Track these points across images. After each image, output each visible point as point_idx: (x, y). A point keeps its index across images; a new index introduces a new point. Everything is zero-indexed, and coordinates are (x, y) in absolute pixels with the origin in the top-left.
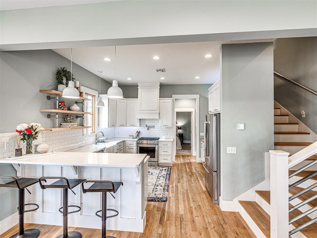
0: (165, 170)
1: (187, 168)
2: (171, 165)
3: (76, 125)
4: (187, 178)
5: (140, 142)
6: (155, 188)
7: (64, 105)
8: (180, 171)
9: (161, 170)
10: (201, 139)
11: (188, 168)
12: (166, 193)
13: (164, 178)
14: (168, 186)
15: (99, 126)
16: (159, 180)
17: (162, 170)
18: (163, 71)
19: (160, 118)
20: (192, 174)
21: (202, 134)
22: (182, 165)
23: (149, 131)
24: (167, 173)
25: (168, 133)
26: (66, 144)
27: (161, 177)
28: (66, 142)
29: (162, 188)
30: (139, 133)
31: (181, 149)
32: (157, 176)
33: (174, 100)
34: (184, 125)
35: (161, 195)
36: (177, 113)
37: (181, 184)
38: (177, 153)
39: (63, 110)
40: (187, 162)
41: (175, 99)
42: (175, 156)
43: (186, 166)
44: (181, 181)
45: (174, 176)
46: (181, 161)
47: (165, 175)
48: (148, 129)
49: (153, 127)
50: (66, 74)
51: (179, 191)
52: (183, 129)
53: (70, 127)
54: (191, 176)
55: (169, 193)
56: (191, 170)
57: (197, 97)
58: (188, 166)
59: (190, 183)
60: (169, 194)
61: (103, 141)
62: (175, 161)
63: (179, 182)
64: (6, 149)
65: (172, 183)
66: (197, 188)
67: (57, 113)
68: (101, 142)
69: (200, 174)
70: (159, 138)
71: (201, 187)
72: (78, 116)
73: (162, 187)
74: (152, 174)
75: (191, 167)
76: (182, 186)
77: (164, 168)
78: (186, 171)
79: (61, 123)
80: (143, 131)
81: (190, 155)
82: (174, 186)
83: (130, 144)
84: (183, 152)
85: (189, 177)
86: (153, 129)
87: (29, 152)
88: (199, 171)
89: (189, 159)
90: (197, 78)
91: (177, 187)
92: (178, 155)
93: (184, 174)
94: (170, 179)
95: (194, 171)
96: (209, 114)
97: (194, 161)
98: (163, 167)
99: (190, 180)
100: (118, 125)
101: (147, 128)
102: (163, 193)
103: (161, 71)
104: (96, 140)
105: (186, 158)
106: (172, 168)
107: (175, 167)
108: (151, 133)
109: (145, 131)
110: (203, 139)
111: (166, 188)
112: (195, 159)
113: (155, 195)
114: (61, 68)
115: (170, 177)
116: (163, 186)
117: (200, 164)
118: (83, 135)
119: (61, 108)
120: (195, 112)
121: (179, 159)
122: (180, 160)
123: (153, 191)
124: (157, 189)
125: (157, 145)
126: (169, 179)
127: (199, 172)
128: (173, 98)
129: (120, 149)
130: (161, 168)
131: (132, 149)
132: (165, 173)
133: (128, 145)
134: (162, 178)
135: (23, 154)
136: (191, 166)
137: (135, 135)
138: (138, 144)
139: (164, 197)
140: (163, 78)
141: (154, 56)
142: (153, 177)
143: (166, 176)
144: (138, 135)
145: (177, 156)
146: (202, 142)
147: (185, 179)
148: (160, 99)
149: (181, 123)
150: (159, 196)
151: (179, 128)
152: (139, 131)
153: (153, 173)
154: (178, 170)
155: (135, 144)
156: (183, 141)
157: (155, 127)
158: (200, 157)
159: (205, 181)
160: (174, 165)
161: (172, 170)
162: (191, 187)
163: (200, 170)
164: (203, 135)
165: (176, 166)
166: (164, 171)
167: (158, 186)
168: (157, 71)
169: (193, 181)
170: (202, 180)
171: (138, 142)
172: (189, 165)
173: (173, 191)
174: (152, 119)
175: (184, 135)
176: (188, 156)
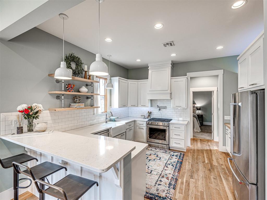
0: (177, 156)
1: (205, 157)
2: (185, 151)
3: (83, 105)
4: (204, 172)
5: (150, 123)
6: (159, 179)
7: (71, 87)
8: (195, 160)
9: (171, 155)
10: (226, 123)
11: (207, 158)
12: (172, 191)
13: (173, 166)
14: (177, 180)
15: (111, 105)
16: (167, 169)
17: (173, 155)
18: (171, 45)
19: (172, 99)
20: (211, 168)
21: (227, 118)
22: (198, 152)
23: (161, 111)
24: (178, 161)
25: (182, 115)
26: (76, 122)
27: (169, 164)
28: (76, 120)
29: (168, 182)
30: (150, 113)
31: (200, 132)
32: (166, 162)
33: (189, 79)
34: (204, 106)
35: (165, 193)
36: (193, 92)
37: (194, 180)
38: (193, 136)
39: (70, 91)
40: (206, 149)
41: (191, 78)
42: (191, 139)
43: (204, 155)
44: (195, 176)
45: (187, 166)
46: (199, 146)
47: (174, 163)
48: (160, 110)
49: (165, 108)
50: (74, 59)
51: (190, 192)
52: (202, 110)
53: (76, 107)
54: (210, 170)
55: (175, 192)
56: (210, 162)
57: (220, 72)
58: (206, 155)
59: (208, 182)
60: (175, 194)
61: (114, 120)
62: (190, 146)
63: (192, 177)
64: (14, 127)
65: (183, 176)
66: (219, 194)
67: (63, 95)
68: (112, 121)
69: (223, 169)
70: (171, 120)
71: (225, 192)
72: (89, 97)
73: (168, 179)
74: (160, 159)
75: (210, 157)
76: (196, 183)
77: (176, 154)
78: (204, 162)
79: (71, 104)
80: (155, 112)
81: (211, 141)
82: (185, 181)
83: (140, 124)
84: (201, 135)
85: (207, 172)
86: (164, 110)
87: (30, 130)
88: (222, 165)
89: (209, 146)
90: (220, 48)
91: (189, 184)
92: (194, 138)
93: (201, 166)
94: (181, 170)
95: (215, 163)
96: (239, 91)
97: (215, 148)
98: (174, 151)
99: (209, 177)
100: (129, 105)
101: (159, 108)
102: (167, 191)
103: (169, 44)
104: (107, 119)
105: (205, 143)
106: (186, 154)
107: (189, 154)
108: (162, 114)
109: (157, 112)
110: (229, 124)
111: (173, 183)
112: (218, 146)
113: (157, 190)
114: (69, 54)
115: (180, 167)
116: (170, 178)
117: (224, 154)
118: (94, 114)
119: (68, 90)
120: (217, 91)
121: (195, 143)
122: (197, 145)
123: (156, 183)
124: (162, 181)
125: (168, 127)
126: (179, 170)
127: (223, 167)
128: (187, 77)
129: (130, 129)
130: (172, 153)
131: (142, 129)
132: (175, 159)
133: (139, 125)
134: (170, 166)
135: (23, 132)
136: (211, 155)
137: (147, 115)
138: (148, 124)
139: (168, 197)
140: (173, 55)
141: (155, 25)
142: (161, 163)
143: (176, 165)
144: (149, 116)
145: (194, 140)
146: (227, 128)
147: (201, 174)
148: (172, 78)
149: (199, 104)
150: (162, 194)
151: (198, 108)
152: (150, 112)
153: (162, 157)
154: (192, 158)
155: (145, 124)
156: (202, 123)
157: (167, 108)
158: (224, 144)
159: (231, 183)
160: (189, 150)
161: (185, 157)
162: (209, 188)
163: (224, 163)
164: (229, 119)
165: (191, 153)
166: (174, 157)
167: (163, 177)
168: (165, 45)
169: (212, 180)
170: (227, 180)
171: (148, 122)
172: (208, 154)
173: (182, 190)
174: (164, 100)
175: (204, 116)
176: (208, 141)
